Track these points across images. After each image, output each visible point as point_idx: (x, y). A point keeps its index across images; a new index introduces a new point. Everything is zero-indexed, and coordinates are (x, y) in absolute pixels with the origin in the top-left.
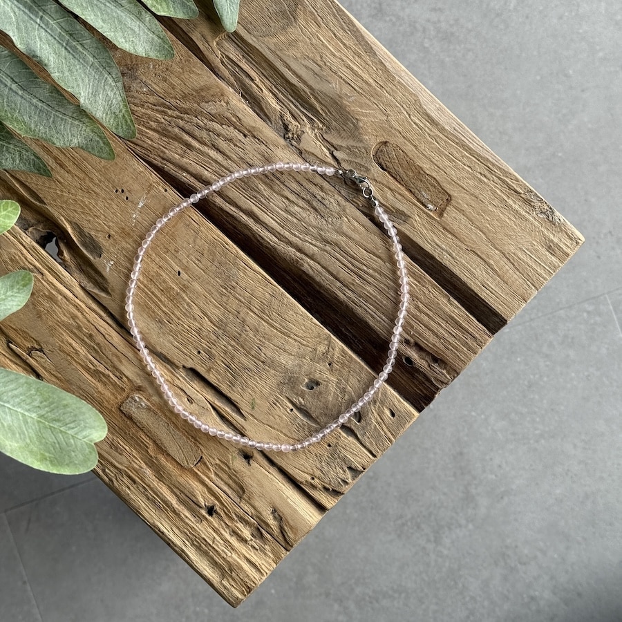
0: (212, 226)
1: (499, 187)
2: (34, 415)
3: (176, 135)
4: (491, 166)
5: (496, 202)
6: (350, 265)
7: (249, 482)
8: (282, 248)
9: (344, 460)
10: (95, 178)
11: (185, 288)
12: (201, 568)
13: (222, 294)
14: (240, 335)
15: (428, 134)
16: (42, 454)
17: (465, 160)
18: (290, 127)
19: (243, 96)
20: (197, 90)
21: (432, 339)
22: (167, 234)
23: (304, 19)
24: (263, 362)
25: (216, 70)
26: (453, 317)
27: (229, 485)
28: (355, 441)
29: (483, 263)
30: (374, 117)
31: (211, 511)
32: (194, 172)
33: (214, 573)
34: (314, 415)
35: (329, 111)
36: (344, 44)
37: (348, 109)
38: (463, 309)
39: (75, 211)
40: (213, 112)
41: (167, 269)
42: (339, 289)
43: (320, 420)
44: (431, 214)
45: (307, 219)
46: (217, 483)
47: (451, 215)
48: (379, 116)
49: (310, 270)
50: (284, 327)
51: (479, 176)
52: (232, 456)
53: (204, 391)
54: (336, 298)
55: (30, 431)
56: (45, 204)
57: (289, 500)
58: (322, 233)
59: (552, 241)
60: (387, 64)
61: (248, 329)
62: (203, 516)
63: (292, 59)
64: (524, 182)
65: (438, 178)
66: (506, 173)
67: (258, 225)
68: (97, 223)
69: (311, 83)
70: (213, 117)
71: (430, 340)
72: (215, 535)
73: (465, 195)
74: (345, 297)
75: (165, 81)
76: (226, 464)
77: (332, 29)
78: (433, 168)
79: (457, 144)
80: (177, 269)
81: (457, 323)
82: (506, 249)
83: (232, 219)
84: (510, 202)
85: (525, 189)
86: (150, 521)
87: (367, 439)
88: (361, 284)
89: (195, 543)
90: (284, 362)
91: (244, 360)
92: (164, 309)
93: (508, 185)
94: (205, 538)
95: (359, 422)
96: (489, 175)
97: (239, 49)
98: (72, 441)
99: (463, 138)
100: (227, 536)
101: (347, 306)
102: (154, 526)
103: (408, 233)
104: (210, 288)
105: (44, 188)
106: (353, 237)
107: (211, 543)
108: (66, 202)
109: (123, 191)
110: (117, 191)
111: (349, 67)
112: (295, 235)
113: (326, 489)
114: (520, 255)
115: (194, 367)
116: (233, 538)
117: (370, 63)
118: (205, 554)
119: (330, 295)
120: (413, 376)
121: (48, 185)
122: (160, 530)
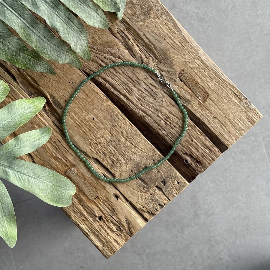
0: (108, 100)
1: (229, 92)
2: (51, 184)
3: (96, 61)
4: (226, 83)
5: (227, 98)
6: (165, 120)
7: (117, 207)
8: (137, 111)
9: (157, 201)
10: (61, 76)
11: (96, 125)
12: (94, 241)
13: (111, 129)
14: (117, 146)
15: (202, 68)
16: (52, 199)
17: (216, 80)
18: (144, 61)
19: (125, 46)
20: (106, 43)
21: (197, 153)
22: (90, 102)
23: (153, 16)
24: (126, 158)
25: (115, 35)
26: (206, 145)
27: (108, 208)
28: (162, 193)
29: (220, 123)
30: (179, 59)
31: (100, 218)
32: (103, 77)
33: (100, 244)
34: (146, 182)
35: (161, 55)
36: (169, 28)
37: (169, 55)
38: (211, 142)
39: (52, 90)
40: (112, 52)
41: (89, 116)
42: (160, 130)
43: (148, 183)
44: (200, 101)
45: (148, 100)
46: (104, 207)
47: (208, 103)
48: (182, 59)
49: (148, 121)
50: (136, 144)
51: (221, 87)
52: (111, 196)
53: (101, 168)
54: (158, 134)
55: (49, 190)
56: (39, 86)
57: (133, 216)
58: (154, 106)
59: (249, 116)
60: (186, 37)
61: (121, 144)
62: (97, 220)
63: (147, 32)
64: (240, 91)
65: (204, 86)
66: (232, 86)
67: (128, 101)
68: (61, 95)
69: (154, 43)
70: (112, 54)
71: (196, 153)
72: (101, 228)
73: (215, 95)
74: (162, 133)
75: (93, 38)
76: (108, 199)
77: (165, 21)
78: (202, 82)
79: (213, 73)
80: (93, 117)
81: (208, 147)
82: (230, 118)
83: (117, 97)
84: (233, 98)
85: (240, 93)
86: (75, 221)
87: (167, 193)
88: (169, 128)
89: (93, 231)
90: (135, 158)
91: (118, 157)
92: (87, 133)
93: (233, 91)
94: (97, 229)
95: (164, 185)
96: (225, 87)
97: (125, 26)
98: (63, 194)
99: (216, 71)
100: (106, 229)
101: (163, 137)
102: (76, 223)
103: (190, 109)
104: (106, 126)
105: (39, 79)
106: (167, 108)
107: (99, 232)
108: (48, 86)
109: (72, 83)
110: (70, 82)
111: (170, 38)
112: (143, 106)
113: (149, 212)
114: (236, 121)
115: (97, 158)
116: (109, 230)
117: (179, 36)
118: (97, 236)
119: (156, 132)
120: (188, 168)
121: (41, 78)
122: (78, 225)
